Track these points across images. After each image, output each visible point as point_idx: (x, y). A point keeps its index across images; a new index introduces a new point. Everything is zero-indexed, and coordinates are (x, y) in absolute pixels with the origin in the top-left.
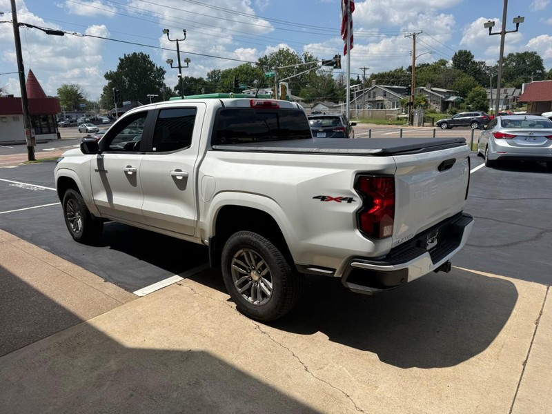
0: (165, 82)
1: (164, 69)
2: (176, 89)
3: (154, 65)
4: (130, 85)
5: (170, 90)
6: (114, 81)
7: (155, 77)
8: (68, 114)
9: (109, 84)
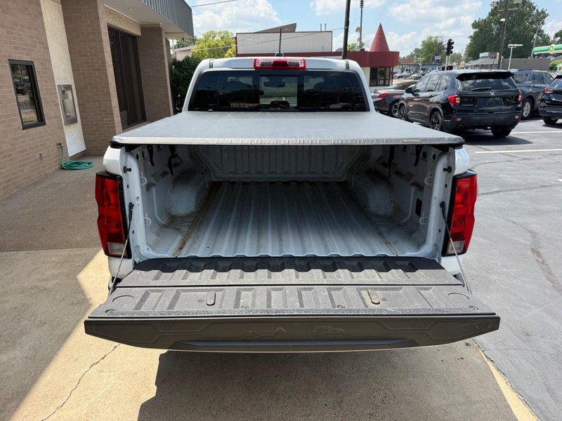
0: (543, 28)
1: (547, 12)
2: (557, 35)
3: (534, 8)
4: (498, 34)
5: (548, 38)
6: (481, 30)
7: (532, 23)
8: (424, 67)
9: (475, 33)
